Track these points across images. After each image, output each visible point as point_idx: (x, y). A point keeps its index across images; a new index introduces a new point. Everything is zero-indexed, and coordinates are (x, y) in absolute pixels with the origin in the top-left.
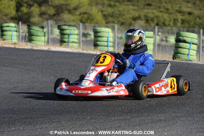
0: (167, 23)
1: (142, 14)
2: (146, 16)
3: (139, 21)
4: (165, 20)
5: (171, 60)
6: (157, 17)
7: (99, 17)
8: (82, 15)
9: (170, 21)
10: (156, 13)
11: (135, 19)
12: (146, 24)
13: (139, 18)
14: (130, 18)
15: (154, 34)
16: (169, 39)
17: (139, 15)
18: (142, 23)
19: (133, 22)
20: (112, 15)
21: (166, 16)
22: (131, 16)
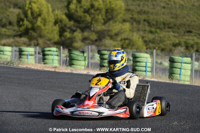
1: (182, 41)
2: (186, 43)
3: (180, 48)
6: (197, 44)
7: (140, 42)
8: (123, 41)
11: (175, 45)
12: (187, 51)
13: (179, 44)
14: (170, 44)
17: (180, 42)
18: (182, 49)
19: (173, 48)
20: (153, 41)
22: (171, 42)
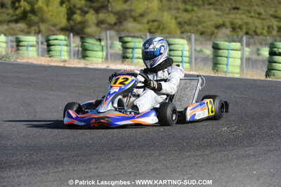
0: (259, 31)
1: (227, 21)
2: (232, 23)
3: (224, 30)
4: (256, 27)
5: (263, 77)
6: (247, 24)
7: (172, 25)
8: (151, 23)
9: (263, 29)
10: (246, 19)
11: (218, 27)
12: (232, 33)
13: (223, 25)
14: (212, 25)
15: (242, 45)
16: (261, 52)
17: (224, 22)
18: (227, 31)
19: (216, 31)
20: (189, 23)
21: (258, 22)
22: (213, 23)
